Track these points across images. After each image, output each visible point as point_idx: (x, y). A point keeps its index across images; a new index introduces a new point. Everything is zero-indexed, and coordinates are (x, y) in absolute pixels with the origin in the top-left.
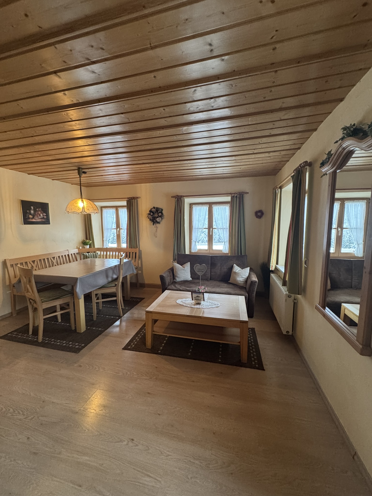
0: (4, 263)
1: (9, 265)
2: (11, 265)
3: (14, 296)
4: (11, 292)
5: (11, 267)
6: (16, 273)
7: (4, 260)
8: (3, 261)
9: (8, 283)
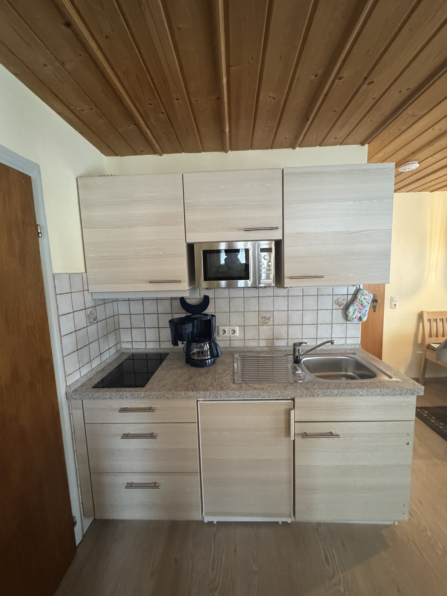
0: (421, 316)
1: (426, 318)
2: (428, 319)
3: (426, 360)
4: (421, 354)
5: (428, 322)
6: (432, 330)
7: (421, 312)
8: (419, 313)
9: (420, 341)
